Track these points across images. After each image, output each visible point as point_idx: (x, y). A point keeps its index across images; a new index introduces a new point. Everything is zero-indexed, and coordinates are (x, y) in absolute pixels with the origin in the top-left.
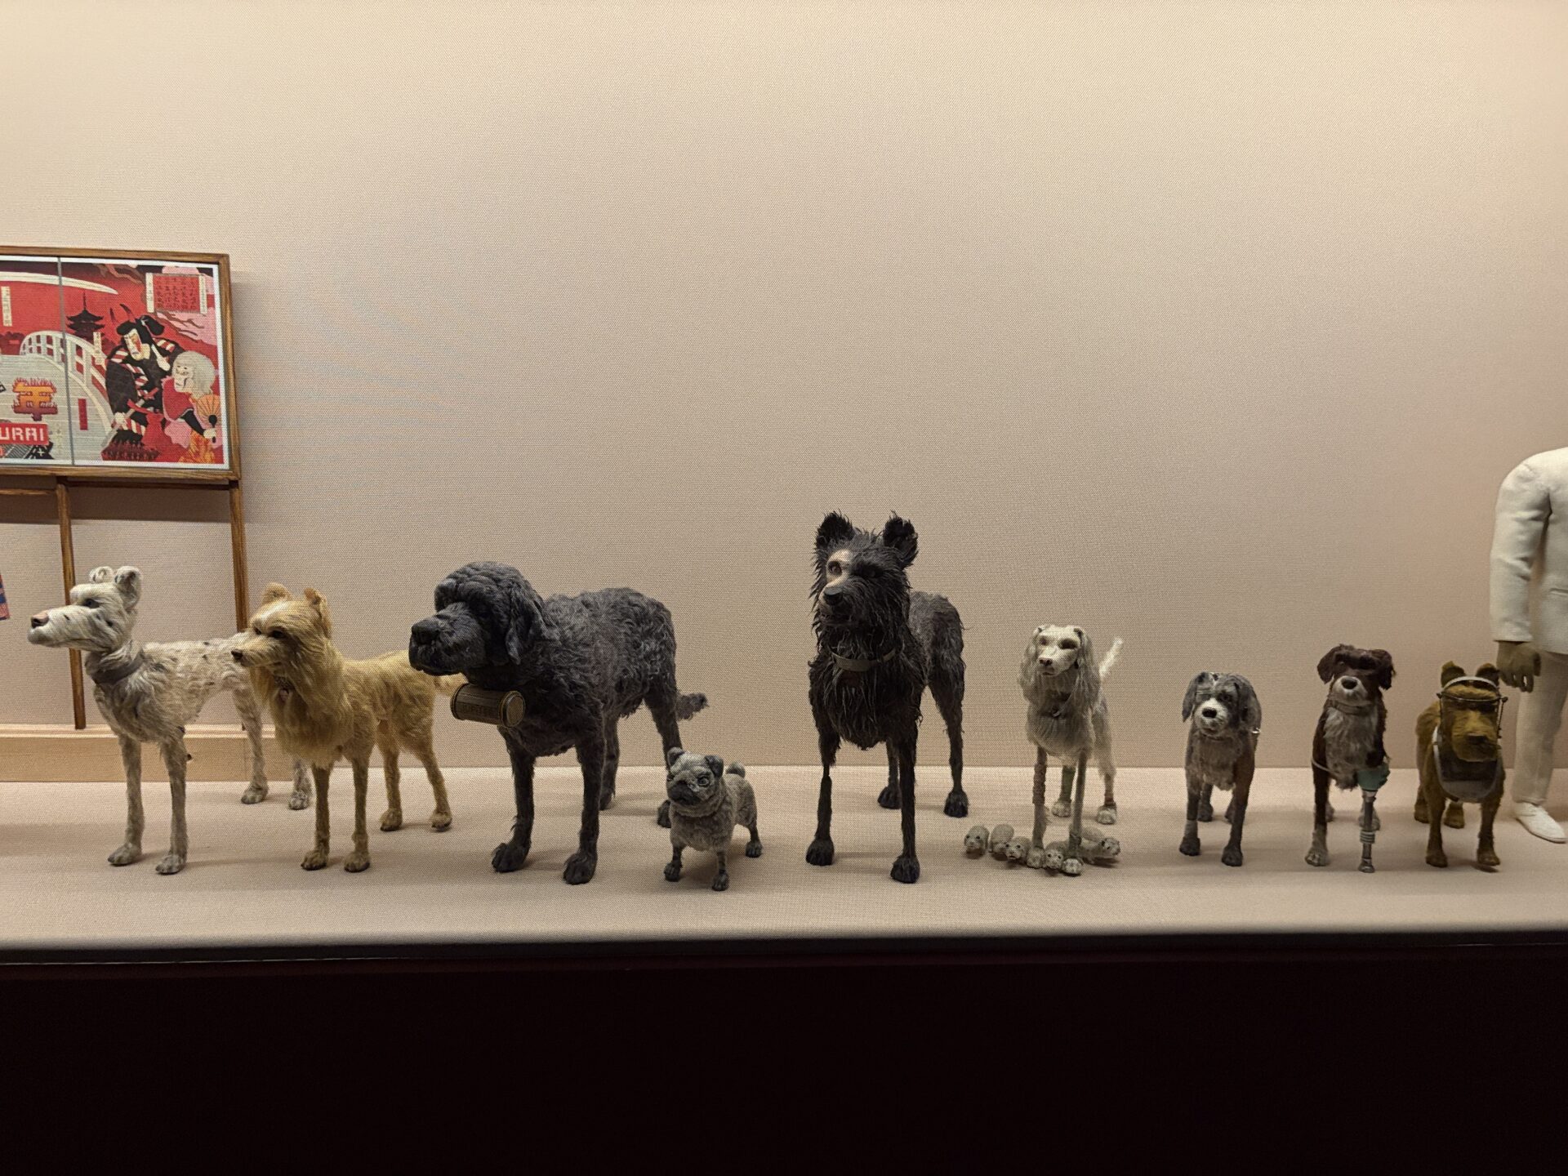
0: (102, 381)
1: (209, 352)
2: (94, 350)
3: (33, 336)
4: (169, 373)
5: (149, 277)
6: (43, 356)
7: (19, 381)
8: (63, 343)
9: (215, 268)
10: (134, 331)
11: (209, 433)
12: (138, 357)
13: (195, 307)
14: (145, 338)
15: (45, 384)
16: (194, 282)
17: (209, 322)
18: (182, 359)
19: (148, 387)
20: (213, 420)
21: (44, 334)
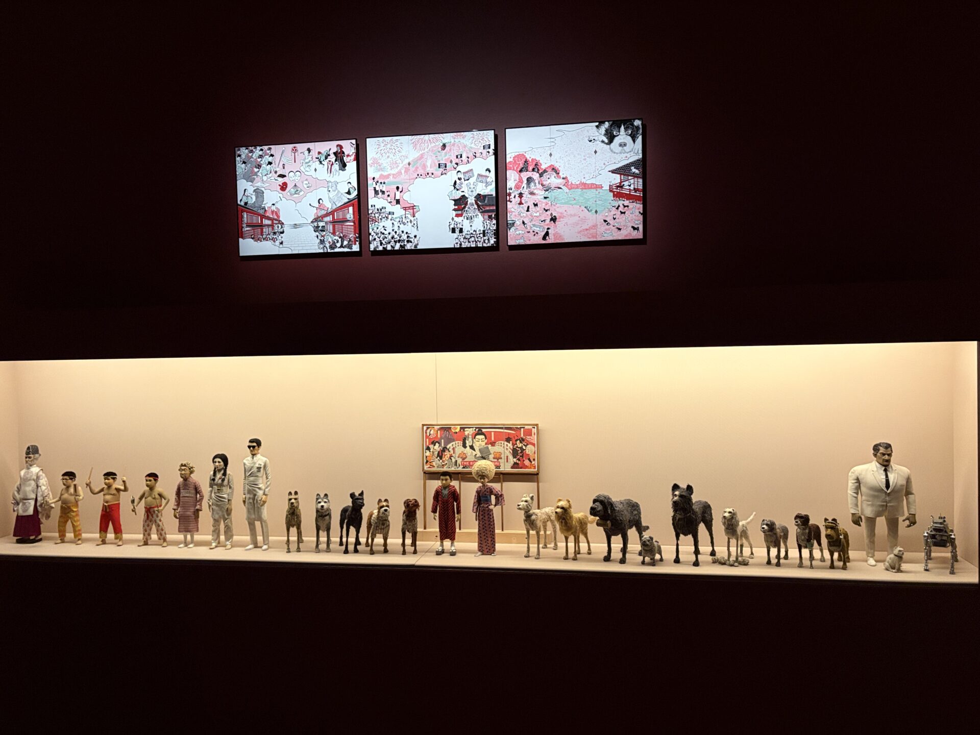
0: (511, 452)
1: (534, 445)
2: (510, 445)
3: (498, 442)
4: (525, 450)
5: (522, 429)
6: (500, 447)
7: (494, 452)
8: (504, 444)
9: (536, 427)
10: (518, 441)
11: (533, 463)
12: (519, 446)
13: (531, 435)
14: (521, 442)
15: (500, 453)
16: (531, 430)
17: (533, 438)
18: (528, 446)
19: (521, 453)
20: (534, 460)
21: (500, 442)
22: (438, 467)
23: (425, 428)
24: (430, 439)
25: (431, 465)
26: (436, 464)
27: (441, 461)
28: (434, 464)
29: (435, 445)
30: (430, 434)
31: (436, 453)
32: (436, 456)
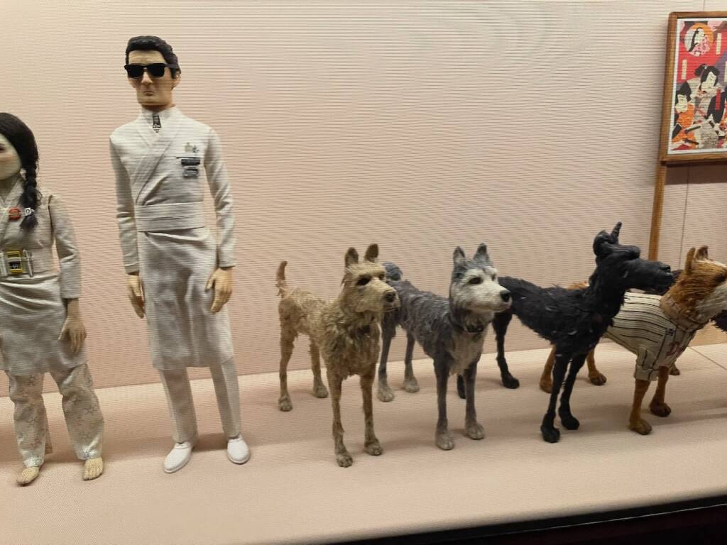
22: (706, 145)
23: (680, 23)
24: (691, 59)
25: (686, 140)
26: (702, 137)
27: (717, 126)
28: (697, 136)
29: (704, 79)
30: (693, 45)
31: (706, 103)
32: (705, 111)
